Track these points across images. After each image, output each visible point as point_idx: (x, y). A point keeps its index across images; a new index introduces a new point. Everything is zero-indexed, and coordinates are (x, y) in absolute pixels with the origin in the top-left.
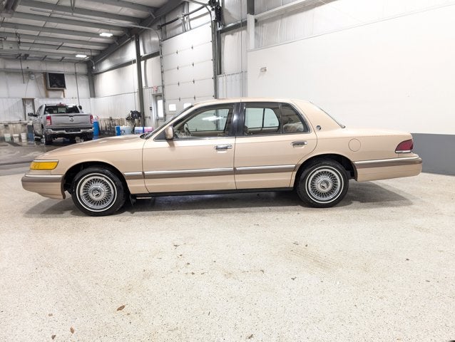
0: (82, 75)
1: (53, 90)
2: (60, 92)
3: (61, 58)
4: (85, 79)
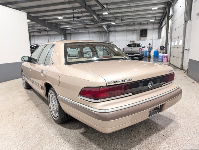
0: (156, 29)
1: (143, 37)
2: (145, 37)
3: (147, 22)
4: (157, 31)
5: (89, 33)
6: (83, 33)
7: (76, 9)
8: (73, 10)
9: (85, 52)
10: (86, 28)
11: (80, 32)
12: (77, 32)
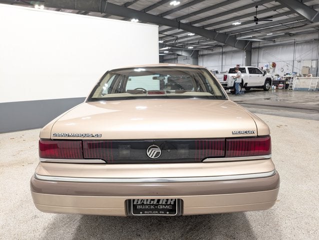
5: (295, 44)
6: (283, 45)
7: (262, 5)
8: (257, 7)
9: (284, 79)
10: (290, 35)
11: (276, 43)
12: (272, 44)
